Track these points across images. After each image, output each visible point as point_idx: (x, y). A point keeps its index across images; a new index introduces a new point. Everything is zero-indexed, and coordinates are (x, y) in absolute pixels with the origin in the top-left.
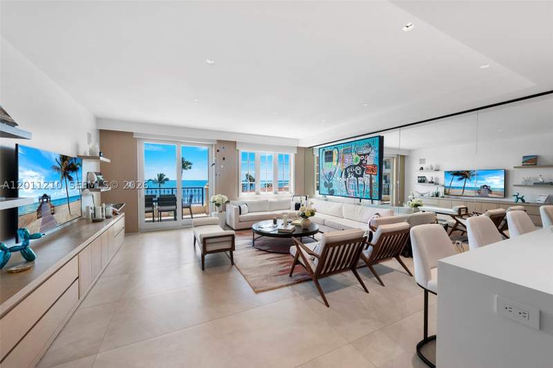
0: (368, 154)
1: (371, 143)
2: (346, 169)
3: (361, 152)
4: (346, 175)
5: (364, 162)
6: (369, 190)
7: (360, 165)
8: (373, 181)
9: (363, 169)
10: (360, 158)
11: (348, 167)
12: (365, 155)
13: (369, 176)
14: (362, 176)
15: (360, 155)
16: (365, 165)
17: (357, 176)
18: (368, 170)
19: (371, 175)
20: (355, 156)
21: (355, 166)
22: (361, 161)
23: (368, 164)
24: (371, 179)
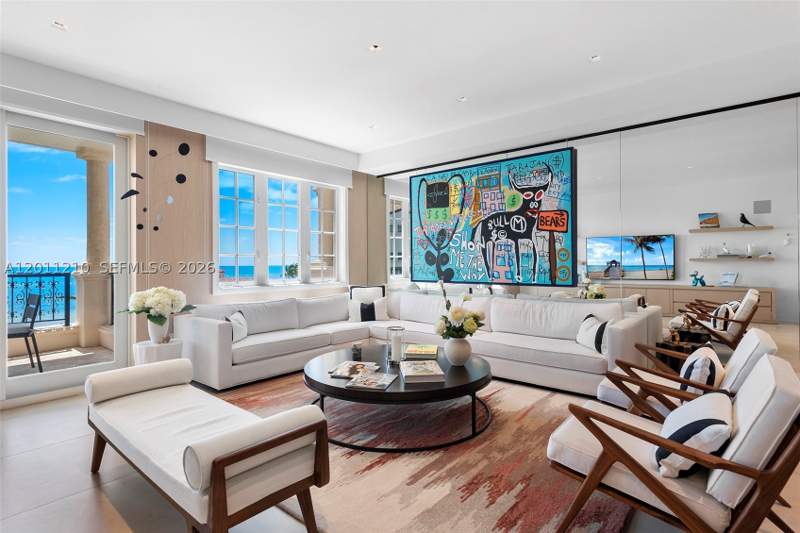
0: (545, 188)
1: (552, 164)
2: (485, 223)
3: (524, 184)
4: (486, 235)
5: (532, 205)
6: (547, 266)
7: (521, 212)
8: (558, 246)
9: (531, 222)
10: (522, 197)
11: (492, 217)
12: (534, 190)
13: (547, 234)
14: (528, 235)
15: (523, 191)
16: (537, 211)
17: (514, 236)
18: (543, 221)
19: (551, 232)
20: (509, 192)
21: (509, 215)
22: (526, 203)
23: (543, 208)
24: (552, 242)
